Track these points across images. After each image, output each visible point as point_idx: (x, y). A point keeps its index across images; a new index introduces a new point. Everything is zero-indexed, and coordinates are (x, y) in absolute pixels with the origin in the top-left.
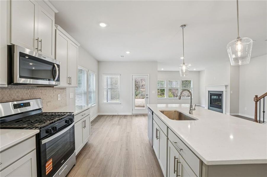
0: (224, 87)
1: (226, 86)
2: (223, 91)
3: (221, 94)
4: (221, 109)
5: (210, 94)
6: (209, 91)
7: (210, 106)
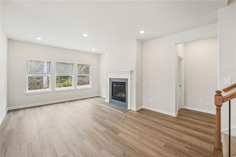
0: (129, 73)
1: (131, 72)
2: (127, 79)
3: (125, 83)
4: (125, 102)
5: (112, 82)
6: (110, 78)
7: (112, 99)
